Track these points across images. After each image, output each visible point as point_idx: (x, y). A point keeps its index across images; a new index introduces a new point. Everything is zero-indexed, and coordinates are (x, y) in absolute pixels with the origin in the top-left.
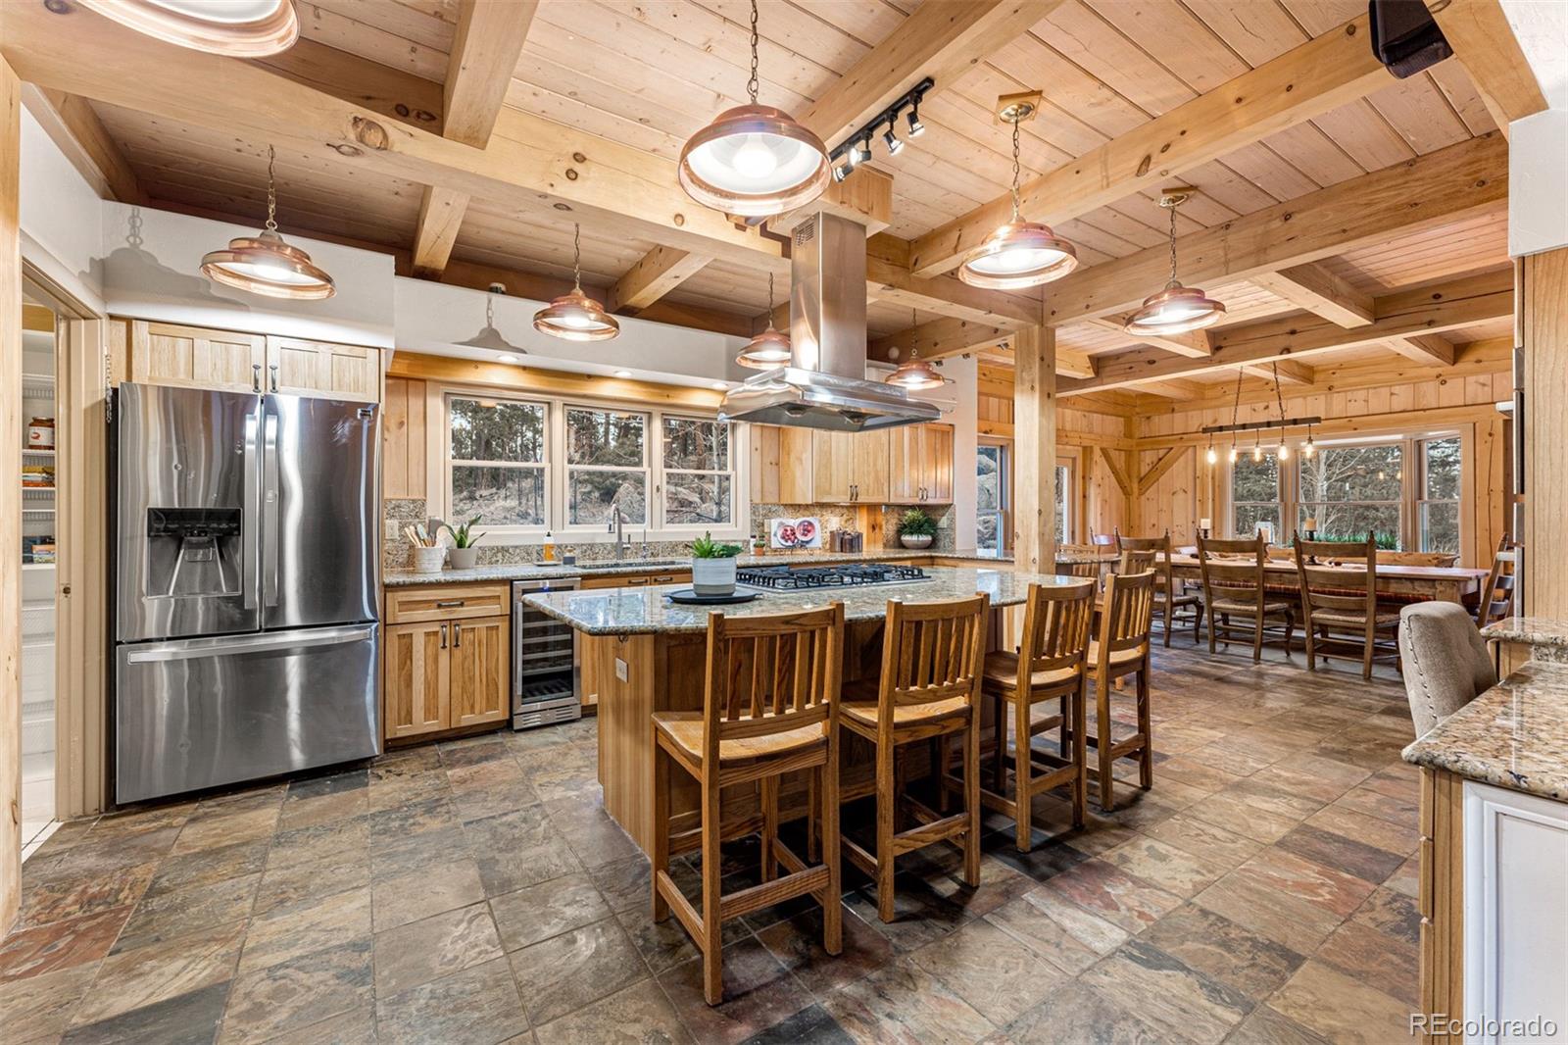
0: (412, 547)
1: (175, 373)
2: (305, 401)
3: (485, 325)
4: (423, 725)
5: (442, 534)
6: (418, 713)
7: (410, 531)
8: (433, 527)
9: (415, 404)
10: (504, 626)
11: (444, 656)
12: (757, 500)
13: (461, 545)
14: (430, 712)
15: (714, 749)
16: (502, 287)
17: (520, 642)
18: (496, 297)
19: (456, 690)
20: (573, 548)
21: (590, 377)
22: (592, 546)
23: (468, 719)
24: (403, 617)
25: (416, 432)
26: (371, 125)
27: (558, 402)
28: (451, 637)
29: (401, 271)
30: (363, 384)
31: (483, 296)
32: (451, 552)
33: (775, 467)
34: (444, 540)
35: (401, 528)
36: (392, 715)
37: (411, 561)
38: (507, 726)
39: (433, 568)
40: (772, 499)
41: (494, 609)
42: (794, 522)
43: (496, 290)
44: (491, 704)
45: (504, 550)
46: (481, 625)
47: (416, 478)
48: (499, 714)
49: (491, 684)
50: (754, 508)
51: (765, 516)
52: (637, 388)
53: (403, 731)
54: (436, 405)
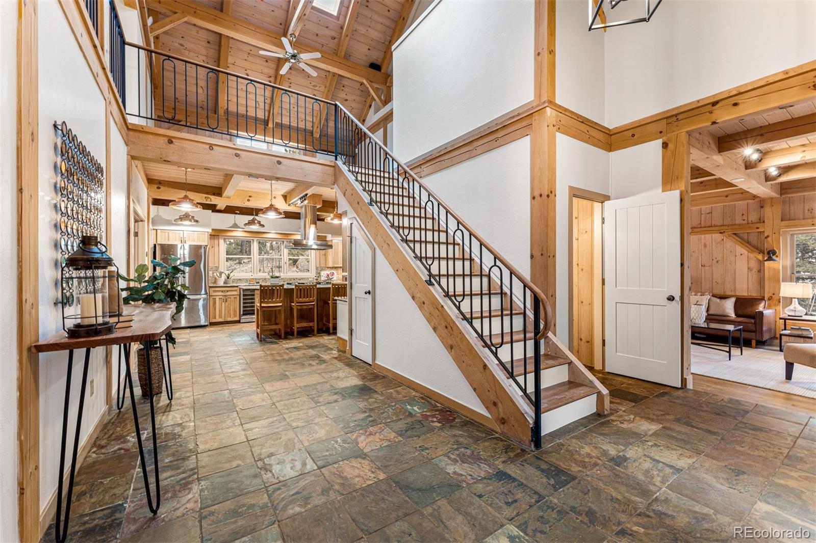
0: (216, 278)
1: (165, 240)
2: (190, 246)
3: (234, 222)
4: (218, 320)
5: (223, 275)
6: (217, 317)
7: (215, 274)
8: (221, 273)
9: (216, 242)
10: (238, 297)
11: (223, 304)
12: (318, 266)
13: (228, 278)
14: (220, 317)
15: (261, 305)
16: (238, 212)
17: (242, 301)
18: (237, 216)
19: (226, 312)
20: (260, 279)
21: (264, 233)
22: (265, 279)
23: (229, 319)
24: (214, 294)
25: (216, 249)
26: (208, 198)
27: (255, 239)
28: (225, 299)
29: (213, 212)
30: (203, 241)
31: (233, 215)
32: (226, 280)
33: (324, 256)
34: (224, 277)
35: (213, 273)
36: (211, 317)
37: (215, 282)
38: (239, 322)
39: (221, 282)
40: (323, 265)
41: (235, 293)
42: (328, 272)
43: (236, 213)
44: (235, 316)
45: (240, 280)
46: (232, 297)
47: (216, 261)
48: (237, 319)
49: (235, 311)
50: (317, 268)
51: (321, 271)
52: (278, 235)
53: (214, 321)
54: (221, 241)
